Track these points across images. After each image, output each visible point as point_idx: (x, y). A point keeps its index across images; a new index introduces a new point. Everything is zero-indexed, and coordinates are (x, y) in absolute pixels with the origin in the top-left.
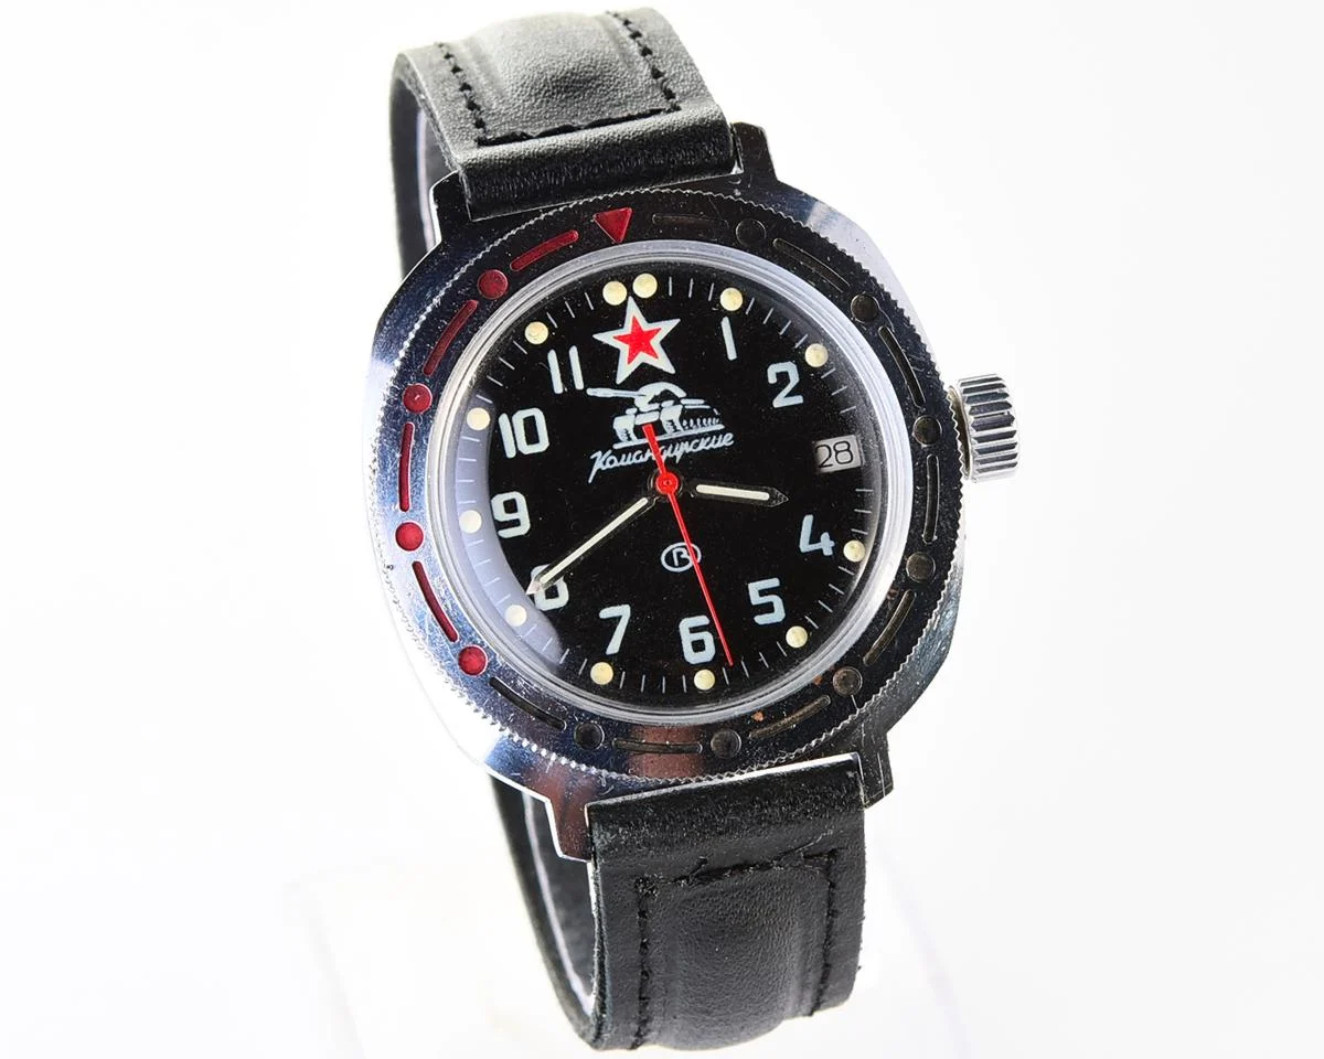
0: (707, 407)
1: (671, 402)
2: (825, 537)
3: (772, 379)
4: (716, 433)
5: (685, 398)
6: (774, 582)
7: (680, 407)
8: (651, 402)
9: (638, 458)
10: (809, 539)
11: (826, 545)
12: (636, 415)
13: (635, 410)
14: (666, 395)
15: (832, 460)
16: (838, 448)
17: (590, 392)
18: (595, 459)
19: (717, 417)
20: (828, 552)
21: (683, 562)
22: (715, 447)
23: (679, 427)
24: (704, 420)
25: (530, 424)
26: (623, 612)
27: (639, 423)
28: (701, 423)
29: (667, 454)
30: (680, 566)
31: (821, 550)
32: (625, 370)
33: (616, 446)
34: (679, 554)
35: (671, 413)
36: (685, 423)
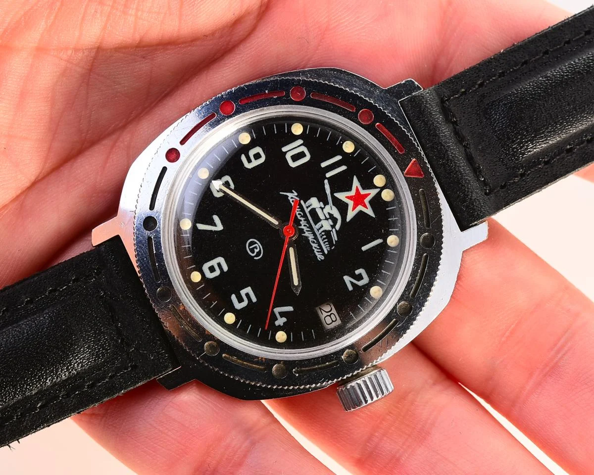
0: (334, 243)
1: (332, 224)
2: (284, 320)
3: (357, 272)
4: (322, 251)
5: (336, 230)
6: (254, 299)
7: (330, 229)
8: (329, 213)
9: (299, 214)
10: (281, 312)
11: (281, 321)
12: (321, 208)
13: (323, 206)
14: (335, 220)
15: (325, 314)
16: (332, 316)
17: (326, 181)
18: (293, 193)
19: (330, 249)
20: (277, 323)
21: (252, 251)
22: (315, 252)
23: (320, 231)
24: (327, 243)
25: (302, 155)
26: (219, 227)
27: (317, 210)
28: (326, 242)
29: (305, 229)
30: (250, 249)
31: (277, 319)
32: (342, 196)
33: (302, 202)
34: (256, 247)
35: (327, 225)
36: (323, 233)
